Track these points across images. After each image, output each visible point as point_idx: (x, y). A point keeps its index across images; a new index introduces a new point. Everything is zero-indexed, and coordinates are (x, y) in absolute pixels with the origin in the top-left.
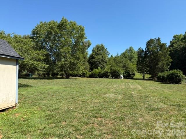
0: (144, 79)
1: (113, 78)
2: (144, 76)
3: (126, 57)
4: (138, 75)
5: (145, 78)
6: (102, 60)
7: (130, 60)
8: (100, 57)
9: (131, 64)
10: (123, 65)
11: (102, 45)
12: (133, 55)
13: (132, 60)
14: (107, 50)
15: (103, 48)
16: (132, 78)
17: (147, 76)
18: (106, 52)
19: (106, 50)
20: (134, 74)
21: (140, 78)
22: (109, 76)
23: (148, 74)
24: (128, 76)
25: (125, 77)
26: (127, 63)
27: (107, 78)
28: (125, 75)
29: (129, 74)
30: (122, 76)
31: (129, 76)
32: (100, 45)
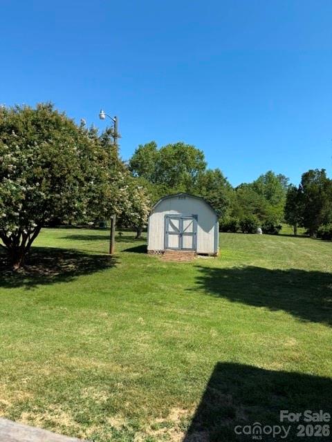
0: (295, 236)
1: (243, 233)
2: (295, 231)
3: (260, 193)
4: (286, 229)
5: (298, 233)
6: (220, 200)
7: (268, 198)
8: (215, 194)
9: (271, 207)
10: (254, 208)
11: (218, 172)
12: (273, 187)
13: (272, 198)
14: (227, 180)
15: (220, 176)
16: (276, 234)
17: (301, 231)
18: (225, 184)
19: (225, 180)
20: (280, 228)
21: (289, 233)
22: (238, 229)
23: (302, 227)
24: (269, 230)
25: (265, 232)
26: (262, 205)
27: (235, 232)
28: (265, 227)
29: (272, 227)
30: (260, 229)
31: (271, 230)
32: (214, 171)
